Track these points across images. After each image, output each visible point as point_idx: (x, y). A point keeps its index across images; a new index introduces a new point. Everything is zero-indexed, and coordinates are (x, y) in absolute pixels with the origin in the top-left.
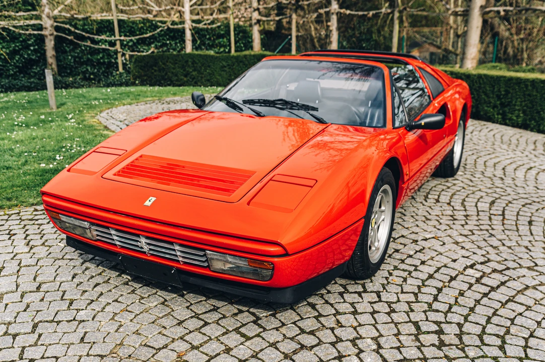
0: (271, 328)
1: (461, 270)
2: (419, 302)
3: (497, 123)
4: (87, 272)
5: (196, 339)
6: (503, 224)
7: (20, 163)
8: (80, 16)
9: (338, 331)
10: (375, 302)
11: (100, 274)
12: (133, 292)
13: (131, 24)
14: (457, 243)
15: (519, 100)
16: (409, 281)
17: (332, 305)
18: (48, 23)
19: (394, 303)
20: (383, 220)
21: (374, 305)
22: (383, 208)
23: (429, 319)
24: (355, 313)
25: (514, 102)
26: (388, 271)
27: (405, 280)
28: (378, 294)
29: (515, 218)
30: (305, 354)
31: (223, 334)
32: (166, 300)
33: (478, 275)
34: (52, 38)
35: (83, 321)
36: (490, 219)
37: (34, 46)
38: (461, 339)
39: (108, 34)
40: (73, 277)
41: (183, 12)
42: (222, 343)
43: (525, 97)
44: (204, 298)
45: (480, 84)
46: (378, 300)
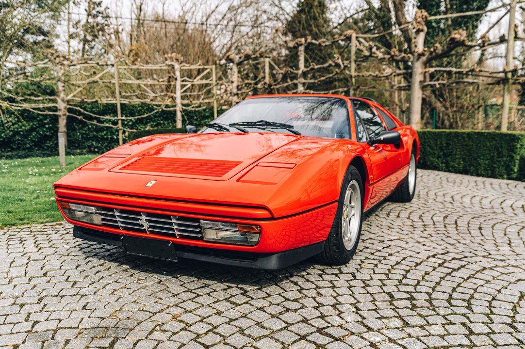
0: (258, 297)
1: (425, 259)
2: (390, 279)
3: (442, 171)
4: (90, 264)
5: (190, 306)
6: (457, 230)
7: (32, 198)
8: (89, 101)
9: (319, 299)
10: (351, 280)
11: (102, 265)
12: (132, 276)
13: (131, 108)
14: (419, 242)
15: (458, 150)
16: (380, 266)
17: (312, 282)
18: (62, 105)
19: (367, 280)
20: (353, 215)
21: (350, 282)
22: (353, 204)
23: (400, 290)
24: (333, 287)
25: (454, 152)
26: (361, 260)
27: (376, 265)
28: (353, 275)
29: (467, 226)
30: (290, 315)
31: (215, 302)
32: (161, 281)
33: (441, 261)
34: (65, 117)
35: (86, 295)
36: (445, 227)
37: (49, 124)
38: (431, 303)
39: (112, 115)
40: (77, 267)
41: (175, 98)
42: (213, 308)
43: (463, 148)
44: (196, 279)
45: (425, 139)
46: (353, 278)
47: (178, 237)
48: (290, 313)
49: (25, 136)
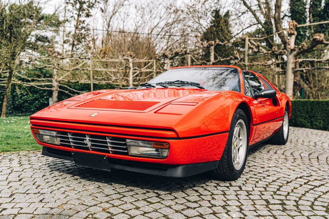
0: (167, 199)
1: (294, 179)
2: (267, 191)
3: (308, 128)
4: (52, 175)
5: (117, 203)
6: (318, 162)
7: (26, 137)
8: (73, 81)
9: (213, 202)
10: (238, 191)
11: (61, 176)
12: (80, 183)
13: (100, 86)
14: (290, 169)
15: (320, 113)
16: (260, 182)
17: (209, 191)
18: (55, 84)
19: (250, 191)
20: (241, 146)
21: (237, 192)
22: (241, 138)
23: (275, 198)
24: (225, 194)
25: (317, 115)
26: (246, 178)
27: (257, 182)
28: (240, 187)
29: (326, 160)
30: (190, 211)
31: (136, 201)
32: (100, 186)
33: (306, 181)
34: (57, 92)
35: (44, 193)
36: (310, 160)
37: (47, 96)
38: (298, 207)
39: (87, 91)
40: (43, 176)
41: (129, 80)
42: (134, 205)
43: (323, 112)
44: (125, 186)
45: (296, 106)
46: (240, 190)
47: (111, 153)
48: (190, 210)
49: (31, 104)
